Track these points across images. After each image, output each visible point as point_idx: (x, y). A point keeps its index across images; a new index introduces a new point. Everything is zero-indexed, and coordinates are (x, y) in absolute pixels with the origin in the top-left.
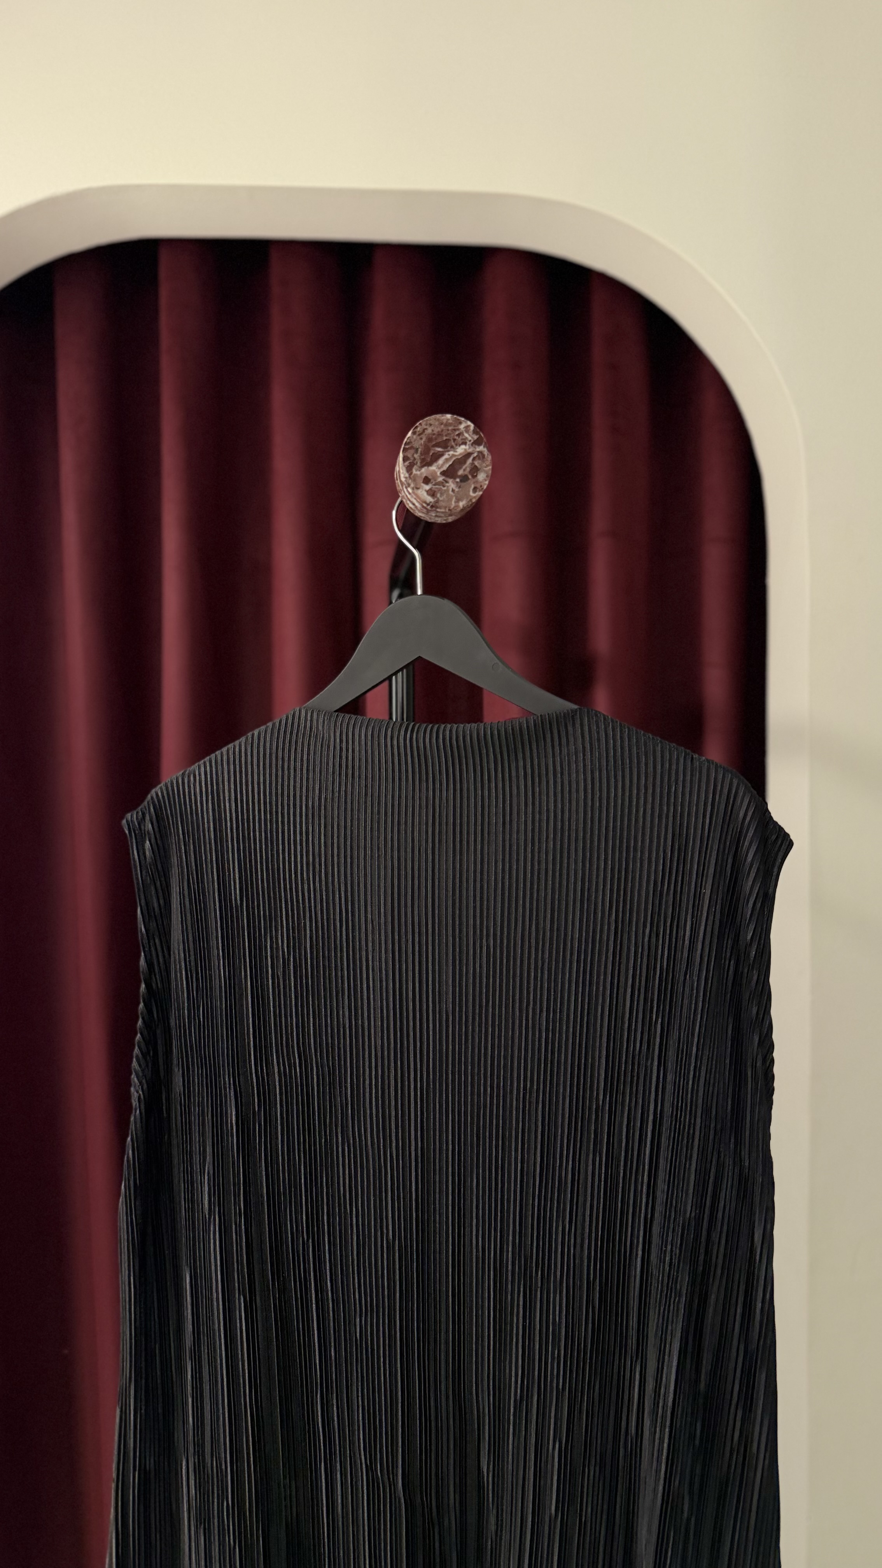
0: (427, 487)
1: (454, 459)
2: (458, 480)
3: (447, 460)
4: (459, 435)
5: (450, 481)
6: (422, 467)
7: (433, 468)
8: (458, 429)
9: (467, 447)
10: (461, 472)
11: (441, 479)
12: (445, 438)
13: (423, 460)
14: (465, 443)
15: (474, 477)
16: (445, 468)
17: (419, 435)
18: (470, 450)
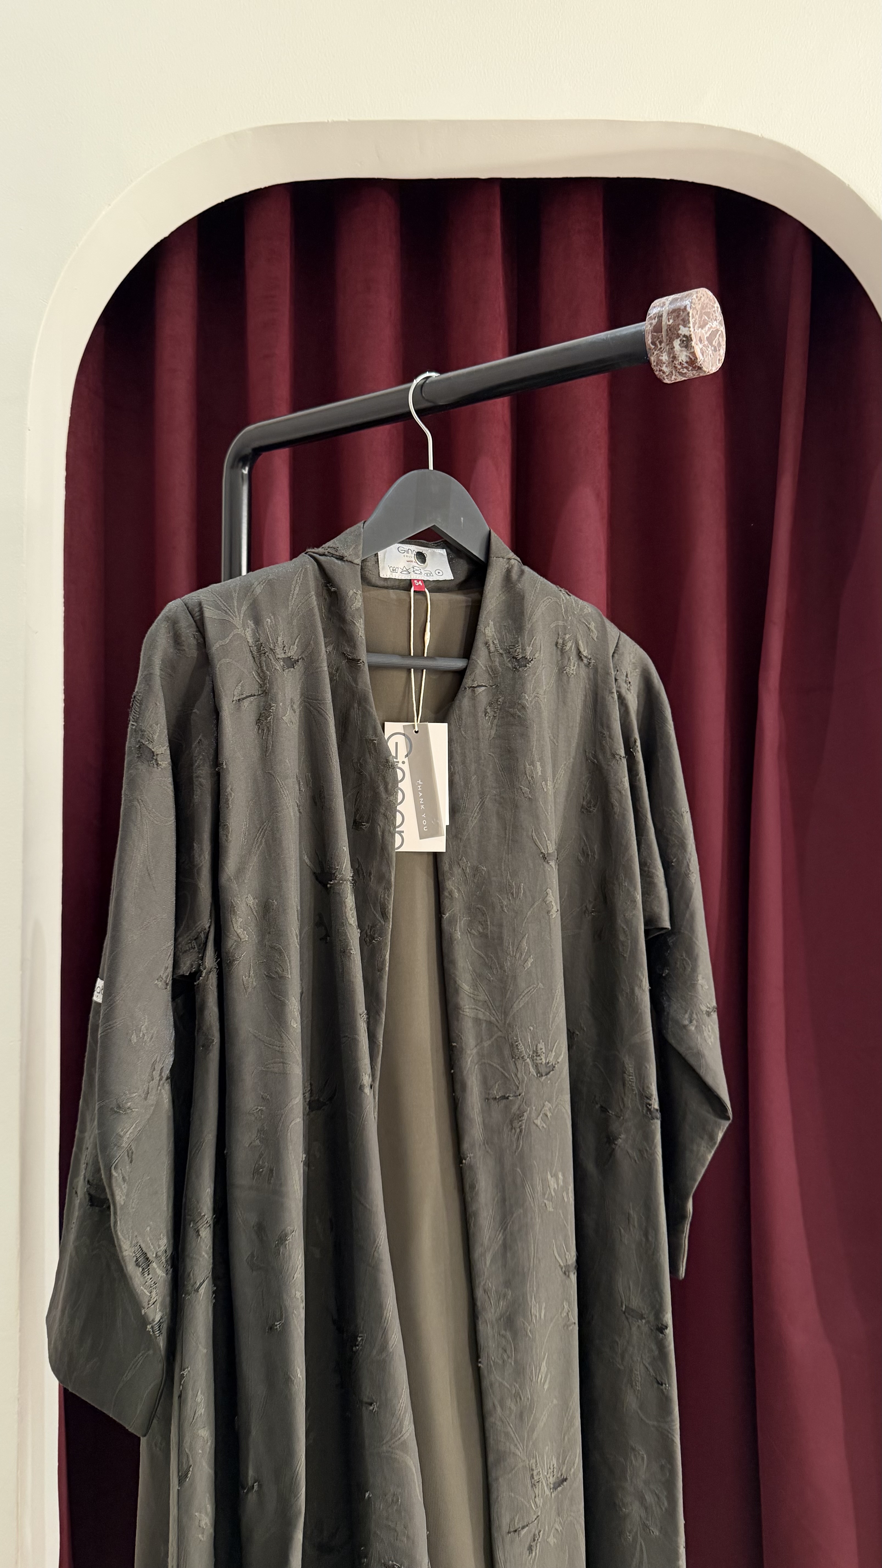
0: (701, 346)
1: (712, 330)
2: (713, 348)
3: (709, 329)
4: (714, 311)
5: (710, 347)
6: (699, 327)
7: (703, 331)
8: (714, 307)
9: (717, 324)
10: (714, 343)
11: (706, 343)
12: (709, 310)
13: (699, 323)
14: (716, 320)
15: (719, 350)
16: (708, 335)
17: (699, 300)
18: (718, 327)
